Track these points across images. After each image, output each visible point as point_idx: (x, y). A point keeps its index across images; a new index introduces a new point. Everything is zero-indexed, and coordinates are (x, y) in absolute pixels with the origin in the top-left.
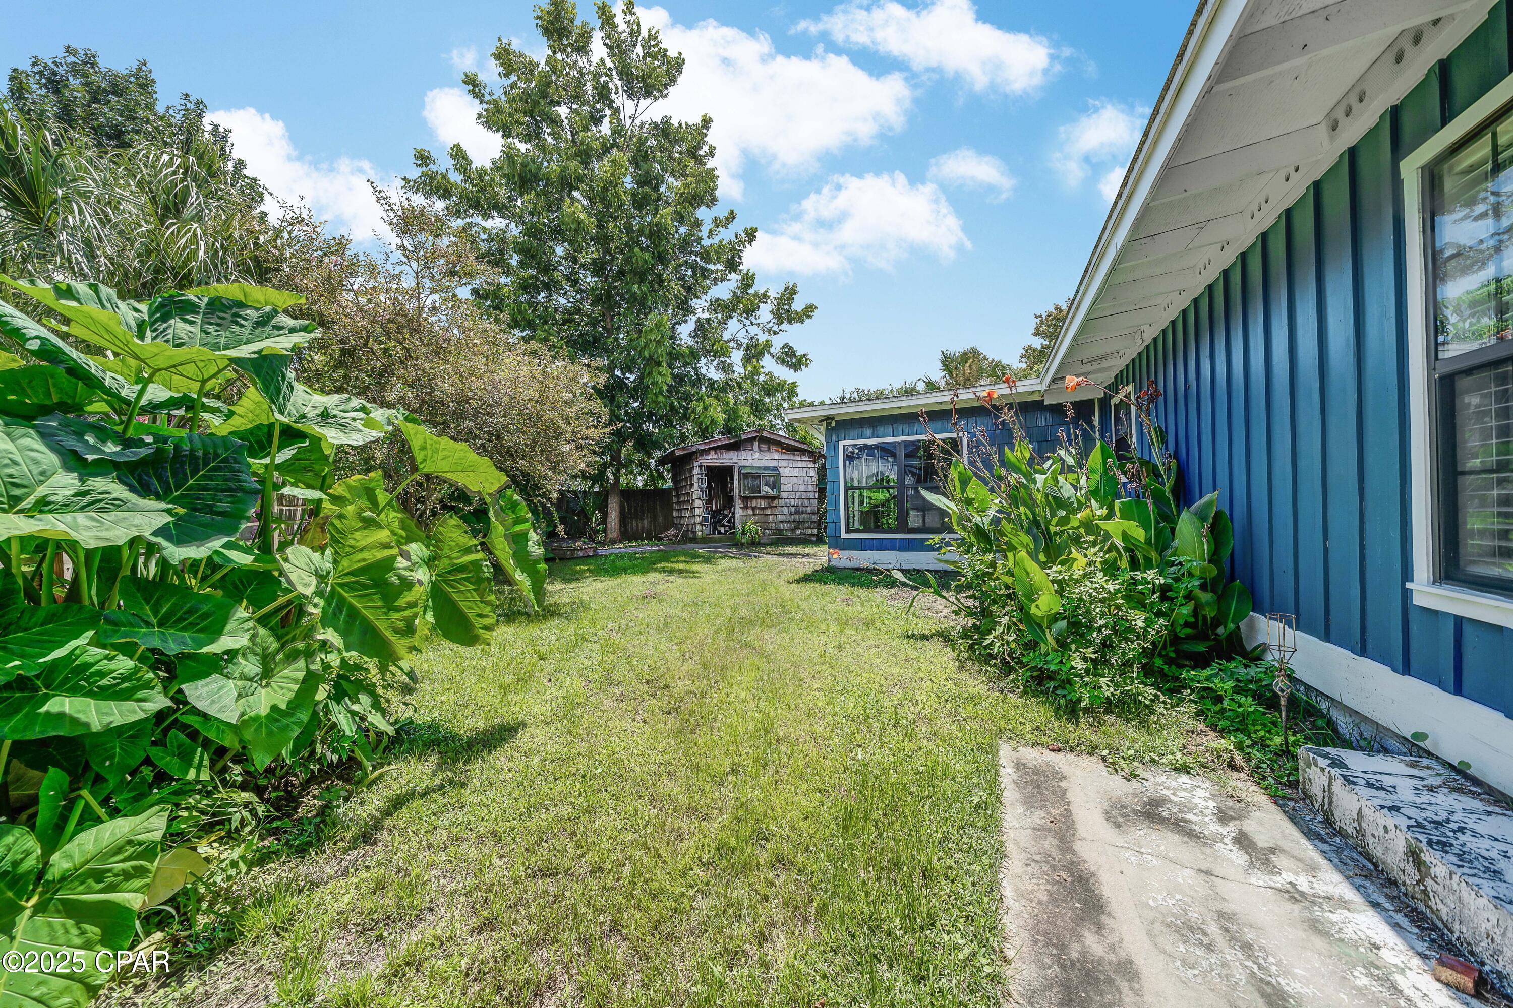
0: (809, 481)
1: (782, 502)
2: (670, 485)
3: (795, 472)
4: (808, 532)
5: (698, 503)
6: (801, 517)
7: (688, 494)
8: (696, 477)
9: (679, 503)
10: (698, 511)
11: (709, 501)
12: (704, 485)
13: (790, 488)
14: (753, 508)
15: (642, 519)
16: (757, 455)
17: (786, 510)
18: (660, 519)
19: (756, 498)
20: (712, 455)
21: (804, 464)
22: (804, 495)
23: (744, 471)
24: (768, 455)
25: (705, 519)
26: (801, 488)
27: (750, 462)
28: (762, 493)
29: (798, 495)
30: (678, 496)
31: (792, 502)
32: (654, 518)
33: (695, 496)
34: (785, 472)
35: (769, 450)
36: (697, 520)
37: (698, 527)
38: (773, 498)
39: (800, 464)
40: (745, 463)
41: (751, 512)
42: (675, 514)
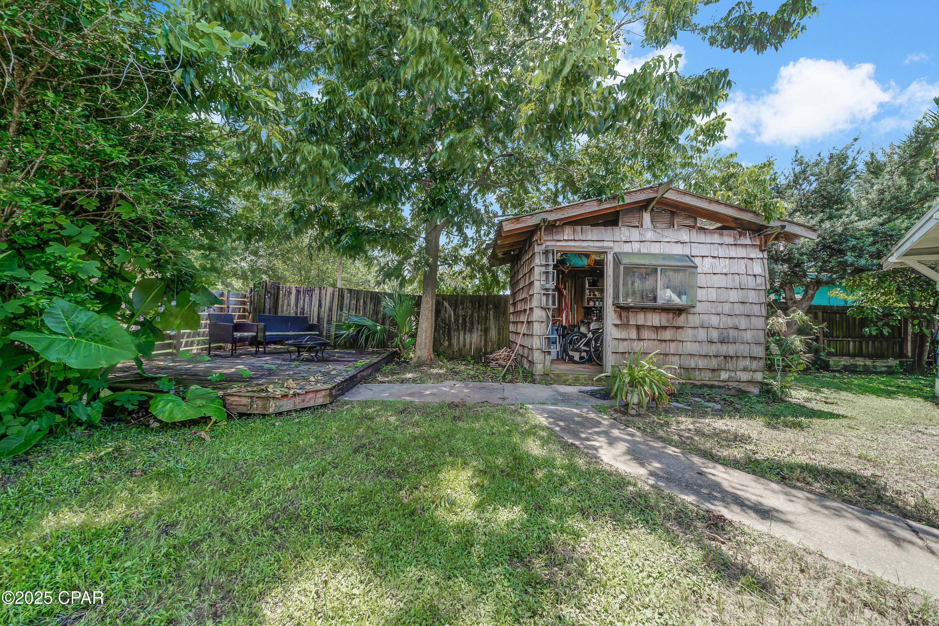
0: (751, 282)
1: (694, 320)
2: (508, 292)
3: (722, 266)
4: (745, 376)
5: (538, 314)
6: (731, 350)
7: (525, 300)
8: (537, 270)
9: (517, 313)
10: (538, 328)
11: (559, 311)
12: (552, 285)
13: (712, 295)
14: (638, 328)
15: (471, 331)
16: (650, 235)
17: (702, 334)
18: (493, 334)
19: (644, 309)
20: (568, 233)
21: (741, 252)
22: (738, 309)
23: (625, 261)
24: (671, 235)
25: (551, 342)
26: (734, 296)
27: (636, 247)
28: (660, 302)
29: (727, 308)
30: (514, 304)
31: (714, 320)
32: (486, 331)
33: (535, 303)
34: (704, 265)
35: (671, 225)
36: (536, 343)
37: (537, 356)
38: (679, 311)
39: (733, 252)
40: (627, 248)
41: (633, 335)
42: (512, 328)
